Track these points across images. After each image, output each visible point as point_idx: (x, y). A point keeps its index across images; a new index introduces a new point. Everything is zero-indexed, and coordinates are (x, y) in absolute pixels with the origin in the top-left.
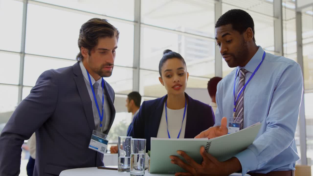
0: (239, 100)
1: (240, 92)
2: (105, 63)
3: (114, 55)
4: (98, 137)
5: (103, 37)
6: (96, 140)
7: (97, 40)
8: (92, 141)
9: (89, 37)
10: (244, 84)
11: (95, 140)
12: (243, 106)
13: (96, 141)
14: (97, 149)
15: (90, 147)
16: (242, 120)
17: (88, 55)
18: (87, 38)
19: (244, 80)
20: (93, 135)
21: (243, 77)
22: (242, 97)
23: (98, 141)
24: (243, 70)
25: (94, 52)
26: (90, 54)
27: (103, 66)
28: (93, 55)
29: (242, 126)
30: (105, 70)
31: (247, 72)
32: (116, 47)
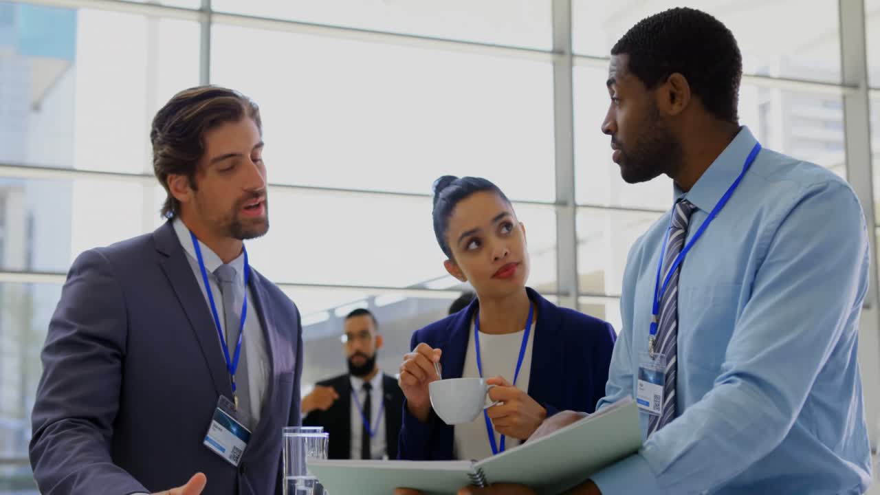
0: (666, 299)
1: (670, 272)
2: (241, 194)
3: (261, 168)
4: (229, 418)
5: (215, 123)
6: (224, 426)
7: (203, 140)
8: (215, 425)
9: (177, 139)
10: (682, 246)
11: (221, 424)
12: (676, 316)
13: (224, 429)
14: (223, 450)
15: (206, 443)
16: (673, 361)
17: (190, 191)
18: (174, 144)
19: (684, 236)
20: (219, 408)
21: (681, 226)
22: (674, 288)
23: (228, 428)
24: (684, 203)
25: (204, 174)
26: (194, 187)
27: (238, 205)
28: (204, 184)
29: (673, 378)
30: (244, 216)
31: (695, 210)
32: (260, 145)
